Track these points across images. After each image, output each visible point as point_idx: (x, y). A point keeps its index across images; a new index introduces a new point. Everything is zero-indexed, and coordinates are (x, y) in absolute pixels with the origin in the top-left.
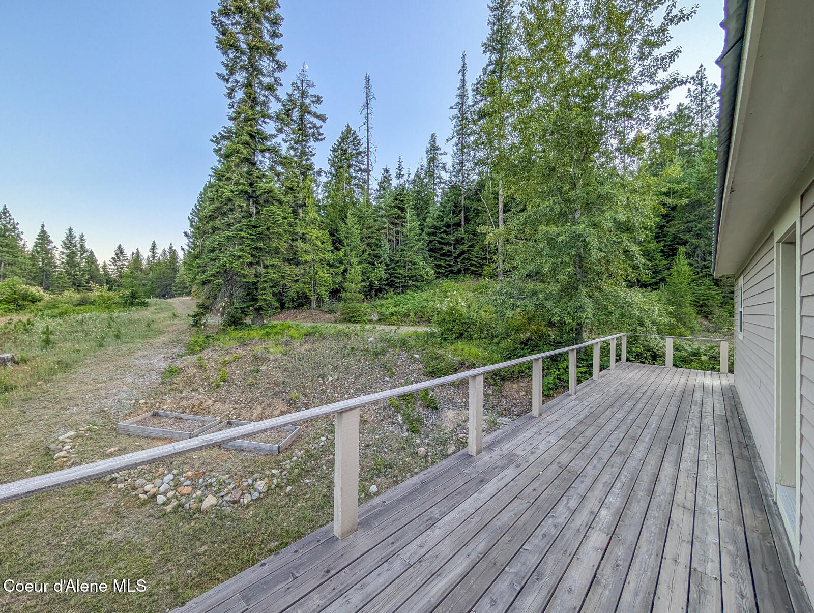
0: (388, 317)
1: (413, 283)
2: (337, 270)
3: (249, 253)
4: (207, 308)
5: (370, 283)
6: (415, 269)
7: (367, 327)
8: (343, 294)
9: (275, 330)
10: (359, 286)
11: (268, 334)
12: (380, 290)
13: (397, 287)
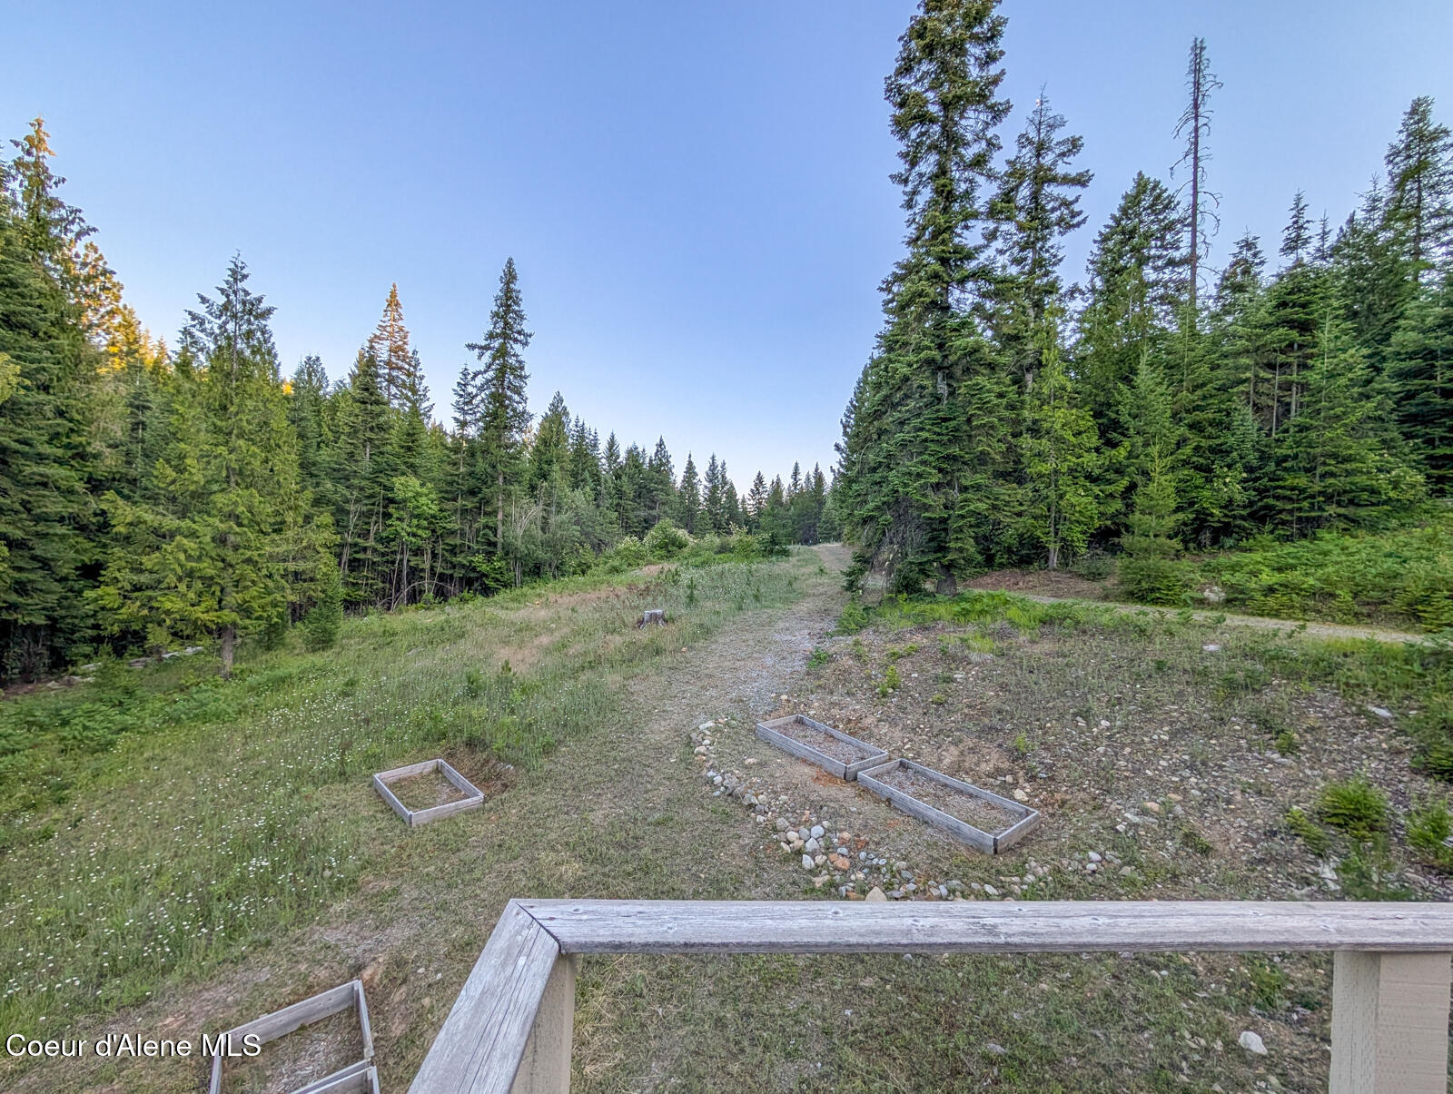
0: (1258, 596)
1: (1342, 511)
2: (1110, 489)
3: (934, 467)
4: (866, 561)
5: (1197, 512)
6: (1348, 473)
7: (1199, 616)
8: (1126, 540)
9: (978, 607)
10: (1170, 522)
11: (965, 613)
12: (1226, 530)
13: (1284, 523)
